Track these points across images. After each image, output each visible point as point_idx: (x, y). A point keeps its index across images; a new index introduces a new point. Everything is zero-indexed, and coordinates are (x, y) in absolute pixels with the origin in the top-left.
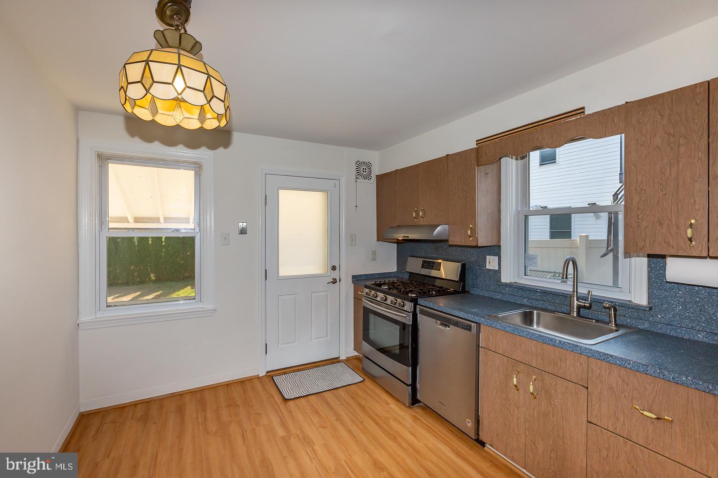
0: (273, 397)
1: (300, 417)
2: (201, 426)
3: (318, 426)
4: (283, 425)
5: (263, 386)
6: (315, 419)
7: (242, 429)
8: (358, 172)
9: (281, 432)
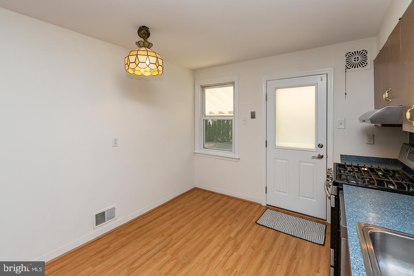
0: (254, 218)
1: (251, 235)
2: (214, 211)
3: (251, 245)
4: (238, 233)
5: (257, 211)
6: (256, 242)
7: (222, 222)
8: (348, 62)
9: (232, 235)
